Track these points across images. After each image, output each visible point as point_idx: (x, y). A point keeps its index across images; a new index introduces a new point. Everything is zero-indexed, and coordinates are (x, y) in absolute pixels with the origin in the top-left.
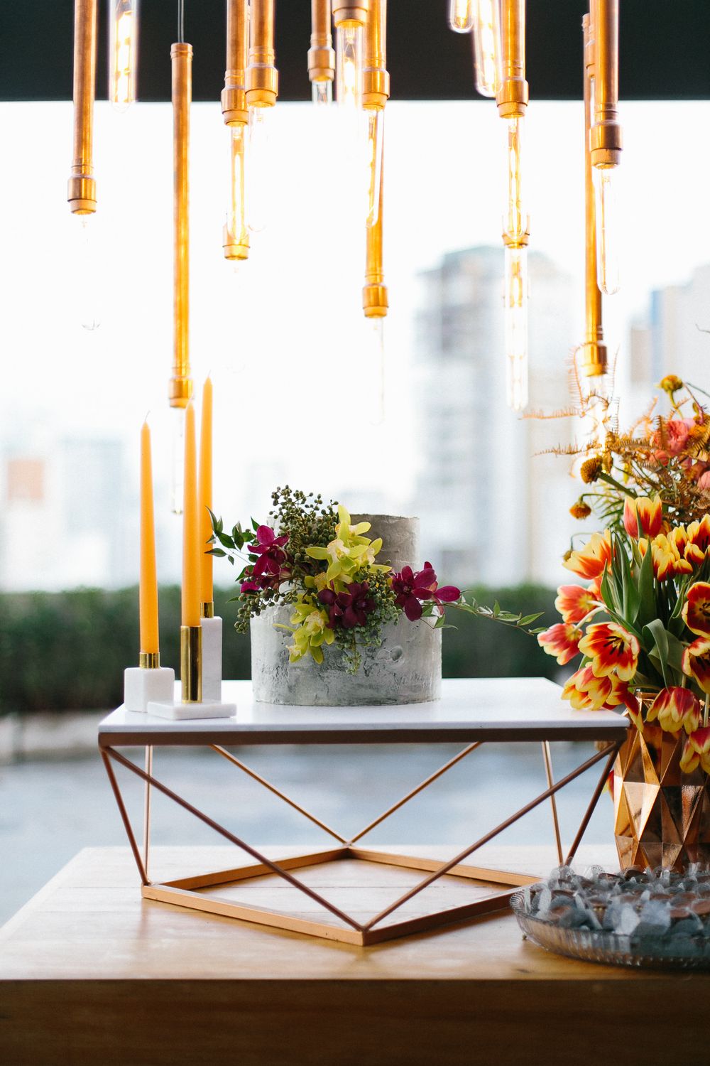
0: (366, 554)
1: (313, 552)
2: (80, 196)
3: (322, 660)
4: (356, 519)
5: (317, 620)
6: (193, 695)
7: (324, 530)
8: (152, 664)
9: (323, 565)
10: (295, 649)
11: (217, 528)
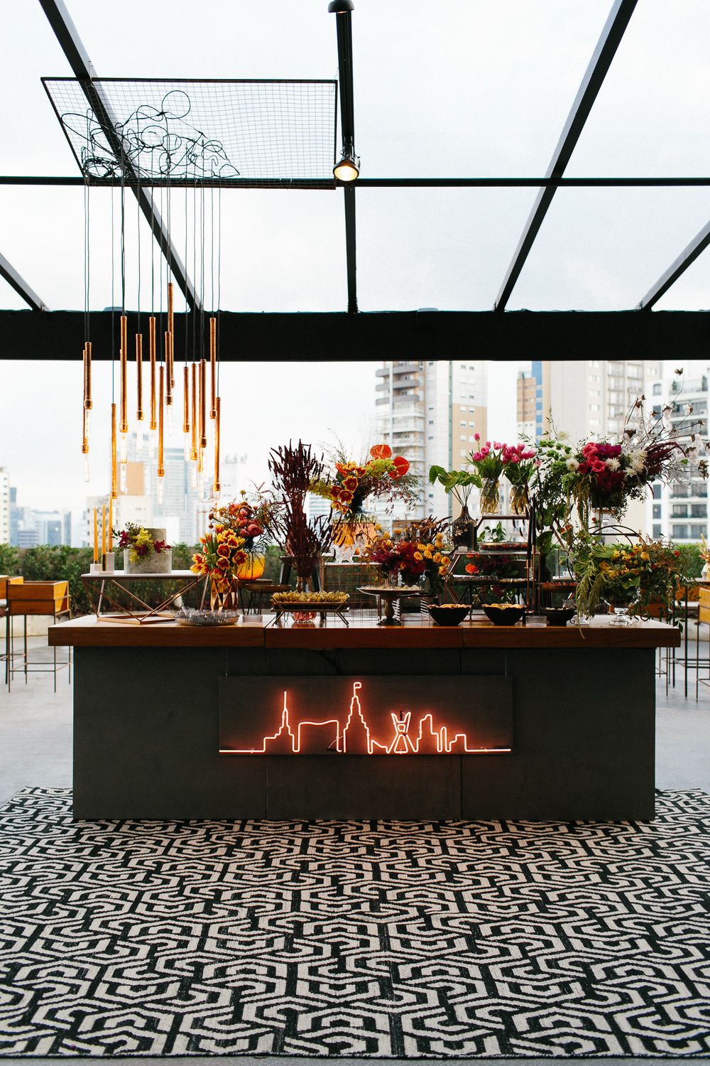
0: (147, 538)
1: (134, 537)
2: (84, 450)
3: (138, 563)
4: (145, 529)
5: (135, 553)
6: (104, 569)
7: (136, 532)
8: (96, 562)
9: (136, 540)
10: (131, 560)
11: (114, 531)
